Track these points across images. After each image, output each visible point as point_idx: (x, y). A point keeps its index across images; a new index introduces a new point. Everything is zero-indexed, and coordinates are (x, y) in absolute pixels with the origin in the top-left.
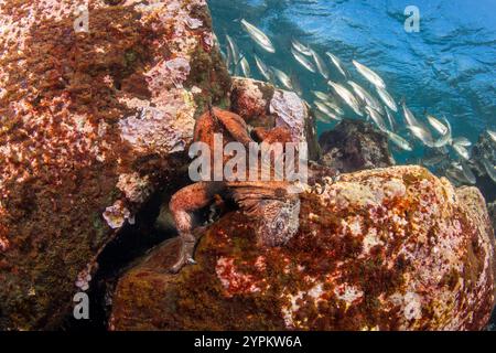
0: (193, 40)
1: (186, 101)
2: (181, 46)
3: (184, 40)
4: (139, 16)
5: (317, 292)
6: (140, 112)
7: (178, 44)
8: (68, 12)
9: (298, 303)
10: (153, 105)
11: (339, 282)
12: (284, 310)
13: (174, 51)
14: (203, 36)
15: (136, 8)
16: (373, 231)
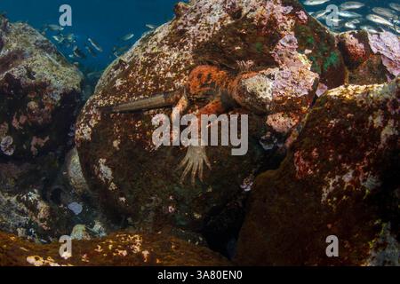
0: (291, 21)
1: (303, 61)
2: (285, 28)
3: (286, 23)
4: (252, 20)
5: (347, 178)
6: (274, 76)
7: (283, 27)
8: (210, 34)
9: (334, 185)
10: (281, 69)
11: (365, 170)
12: (324, 190)
13: (283, 32)
14: (297, 15)
15: (248, 16)
16: (391, 123)
